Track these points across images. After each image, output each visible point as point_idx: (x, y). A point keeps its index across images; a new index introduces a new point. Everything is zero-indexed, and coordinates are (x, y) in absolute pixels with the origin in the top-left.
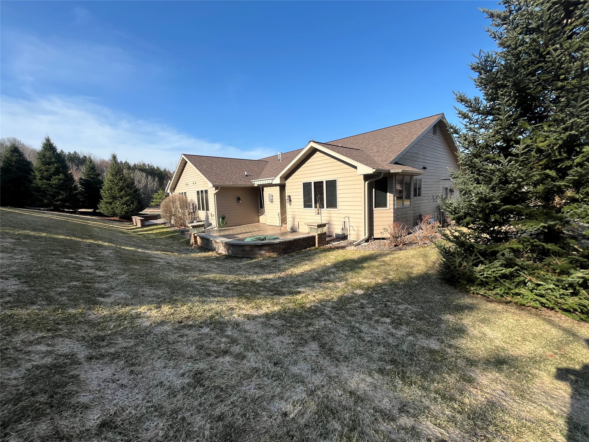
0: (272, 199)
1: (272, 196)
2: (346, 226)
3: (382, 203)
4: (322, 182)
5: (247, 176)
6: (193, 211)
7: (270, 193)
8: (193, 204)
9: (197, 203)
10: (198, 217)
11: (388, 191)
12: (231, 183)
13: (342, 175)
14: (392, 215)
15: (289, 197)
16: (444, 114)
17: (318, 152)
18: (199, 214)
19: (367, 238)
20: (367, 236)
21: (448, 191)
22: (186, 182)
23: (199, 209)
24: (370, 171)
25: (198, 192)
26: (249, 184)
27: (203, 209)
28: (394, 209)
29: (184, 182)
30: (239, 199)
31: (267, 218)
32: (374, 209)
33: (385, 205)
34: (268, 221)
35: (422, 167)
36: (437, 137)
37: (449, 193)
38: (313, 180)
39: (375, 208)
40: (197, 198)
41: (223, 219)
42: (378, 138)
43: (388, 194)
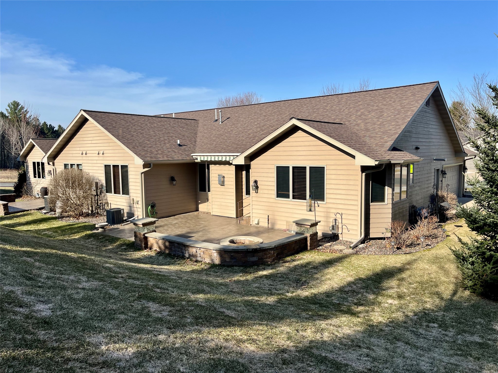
0: (223, 182)
1: (224, 177)
2: (337, 224)
3: (380, 198)
4: (305, 168)
5: (180, 145)
6: (97, 192)
7: (220, 172)
8: (97, 183)
9: (104, 182)
10: (107, 203)
11: (386, 184)
12: (166, 158)
13: (332, 162)
14: (390, 211)
15: (256, 182)
16: (439, 82)
17: (300, 131)
18: (108, 199)
19: (363, 239)
20: (363, 236)
21: (440, 173)
22: (81, 149)
23: (108, 190)
24: (371, 162)
25: (107, 167)
26: (188, 158)
27: (117, 192)
28: (392, 203)
29: (78, 149)
30: (172, 179)
31: (214, 206)
32: (371, 204)
33: (383, 200)
34: (214, 210)
35: (414, 147)
36: (430, 108)
37: (440, 176)
38: (291, 164)
39: (371, 202)
40: (104, 175)
41: (153, 207)
42: (361, 107)
43: (386, 187)
